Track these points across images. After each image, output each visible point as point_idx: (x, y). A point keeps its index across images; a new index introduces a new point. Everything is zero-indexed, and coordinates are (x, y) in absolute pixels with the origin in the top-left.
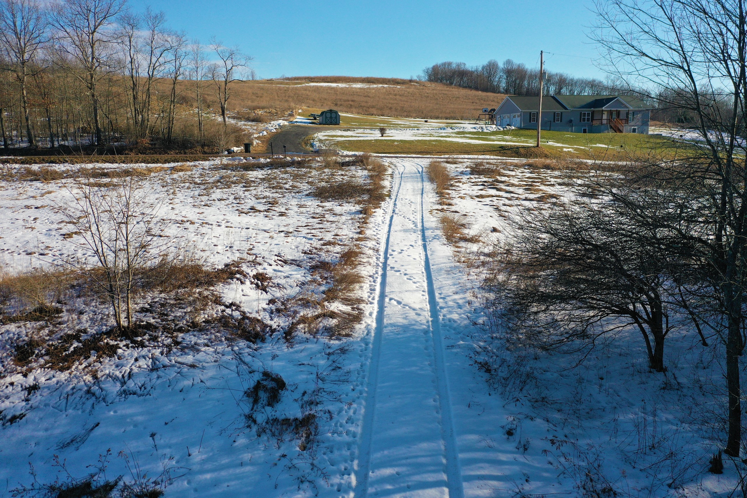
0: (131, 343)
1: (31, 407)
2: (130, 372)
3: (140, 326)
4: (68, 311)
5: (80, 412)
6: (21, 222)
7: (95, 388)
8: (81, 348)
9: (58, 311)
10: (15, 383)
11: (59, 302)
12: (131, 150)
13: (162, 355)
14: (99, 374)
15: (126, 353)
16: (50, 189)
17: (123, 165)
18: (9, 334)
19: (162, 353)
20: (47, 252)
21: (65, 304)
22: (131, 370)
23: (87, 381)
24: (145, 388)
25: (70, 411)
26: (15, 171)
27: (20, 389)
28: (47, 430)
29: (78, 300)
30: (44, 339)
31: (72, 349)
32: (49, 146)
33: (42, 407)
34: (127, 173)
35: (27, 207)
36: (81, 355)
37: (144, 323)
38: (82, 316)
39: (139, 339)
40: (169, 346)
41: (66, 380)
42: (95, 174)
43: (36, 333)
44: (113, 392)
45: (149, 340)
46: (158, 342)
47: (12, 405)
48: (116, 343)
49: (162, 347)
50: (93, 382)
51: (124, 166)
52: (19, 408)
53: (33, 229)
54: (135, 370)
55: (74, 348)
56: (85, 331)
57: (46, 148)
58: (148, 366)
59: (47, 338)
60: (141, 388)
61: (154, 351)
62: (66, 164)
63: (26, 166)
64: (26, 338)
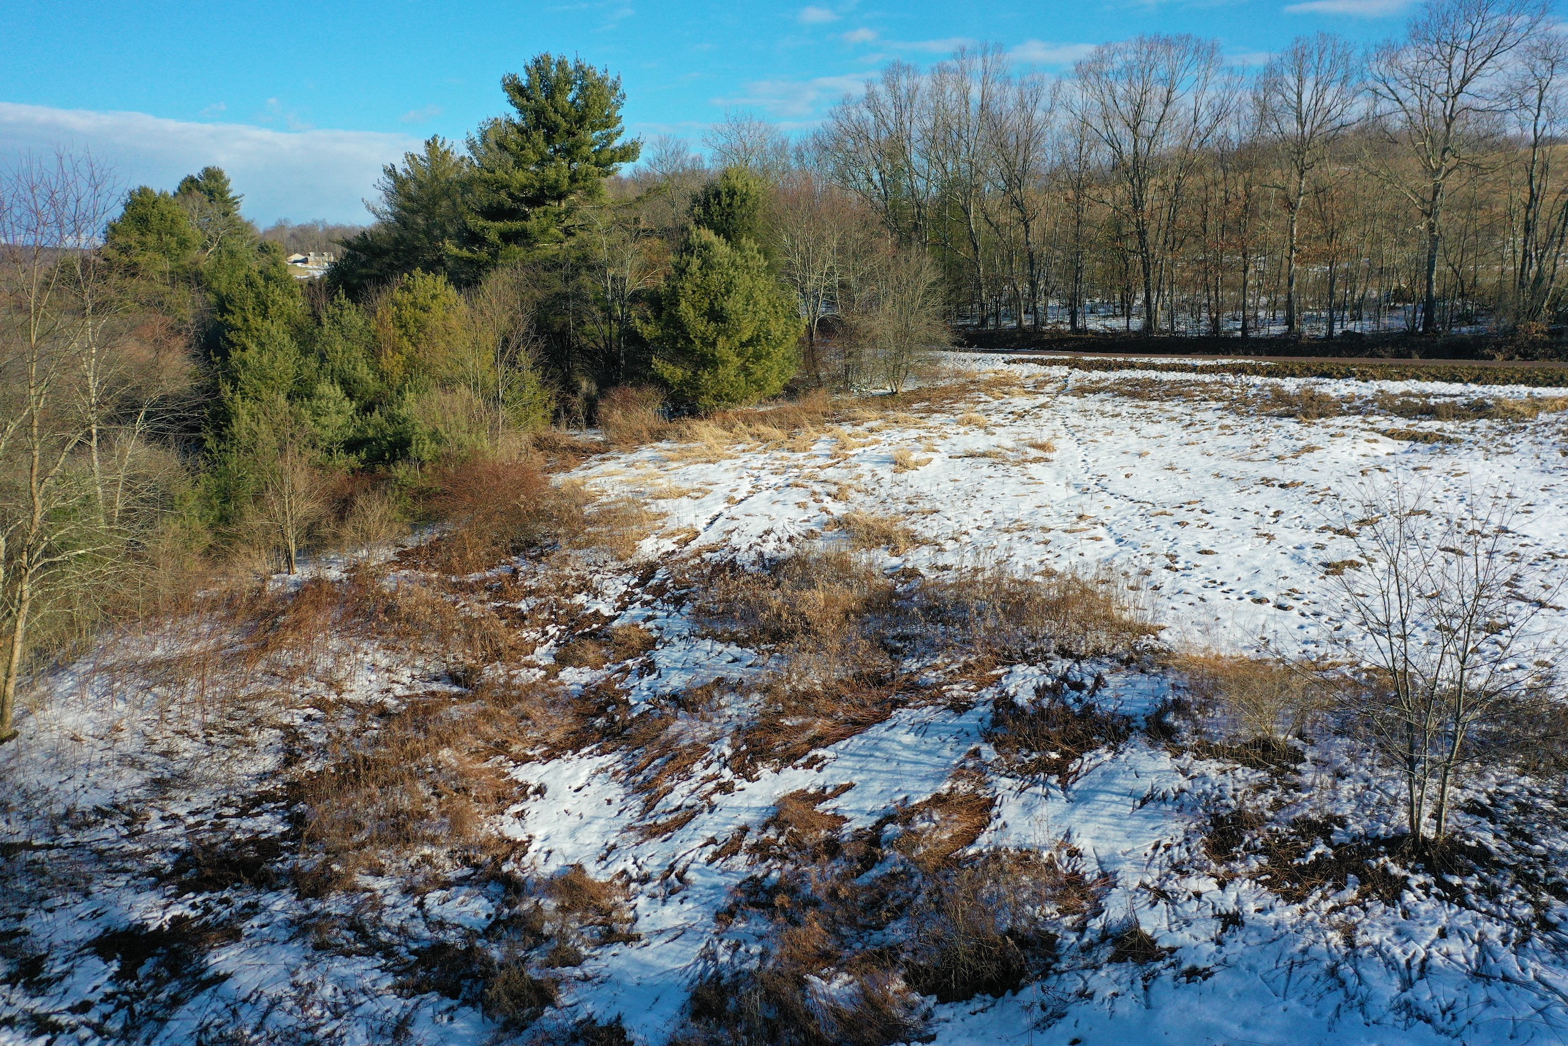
0: (1437, 885)
1: (1225, 961)
2: (1424, 961)
3: (1462, 849)
4: (1315, 761)
5: (1310, 1013)
6: (1250, 518)
7: (1346, 970)
8: (1330, 861)
9: (1299, 758)
10: (1204, 898)
11: (1300, 736)
12: (1498, 347)
13: (1505, 944)
14: (1360, 939)
15: (1423, 908)
16: (1314, 441)
17: (1473, 387)
18: (1204, 783)
19: (1505, 938)
20: (1290, 602)
21: (1312, 743)
22: (1429, 956)
23: (1332, 945)
24: (1454, 1018)
25: (1293, 1003)
26: (1254, 391)
27: (1210, 913)
28: (1246, 1025)
29: (1338, 740)
30: (1263, 814)
31: (1312, 856)
32: (1323, 334)
33: (1243, 968)
34: (1479, 409)
35: (1267, 482)
36: (1327, 879)
37: (1473, 844)
38: (1340, 783)
39: (1456, 881)
40: (1524, 925)
41: (1292, 926)
42: (1408, 409)
43: (1250, 796)
44: (1383, 997)
45: (1477, 891)
46: (1499, 904)
47: (1195, 943)
48: (1404, 873)
49: (1507, 920)
50: (1344, 951)
51: (1476, 391)
52: (1205, 955)
53: (1270, 537)
54: (1438, 960)
55: (1317, 855)
56: (1342, 822)
57: (1316, 338)
58: (1468, 962)
59: (1270, 814)
60: (1444, 1013)
61: (1486, 926)
62: (1352, 381)
63: (1274, 380)
64: (1233, 803)
